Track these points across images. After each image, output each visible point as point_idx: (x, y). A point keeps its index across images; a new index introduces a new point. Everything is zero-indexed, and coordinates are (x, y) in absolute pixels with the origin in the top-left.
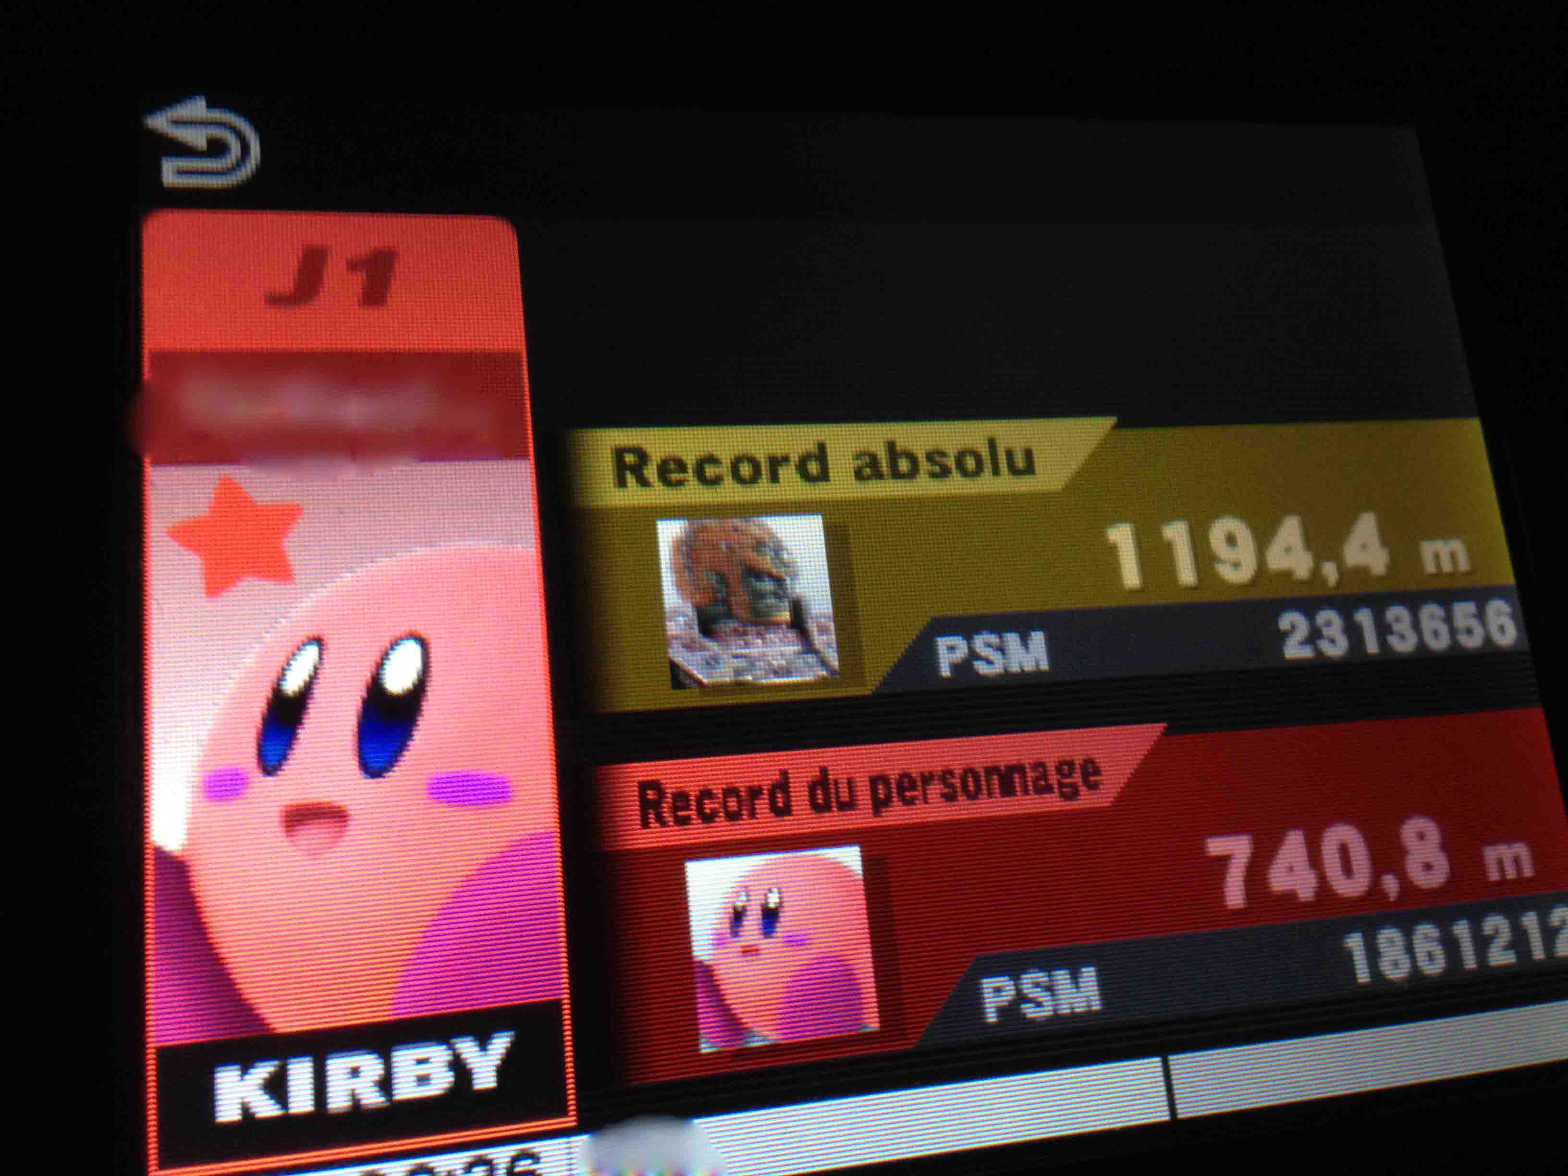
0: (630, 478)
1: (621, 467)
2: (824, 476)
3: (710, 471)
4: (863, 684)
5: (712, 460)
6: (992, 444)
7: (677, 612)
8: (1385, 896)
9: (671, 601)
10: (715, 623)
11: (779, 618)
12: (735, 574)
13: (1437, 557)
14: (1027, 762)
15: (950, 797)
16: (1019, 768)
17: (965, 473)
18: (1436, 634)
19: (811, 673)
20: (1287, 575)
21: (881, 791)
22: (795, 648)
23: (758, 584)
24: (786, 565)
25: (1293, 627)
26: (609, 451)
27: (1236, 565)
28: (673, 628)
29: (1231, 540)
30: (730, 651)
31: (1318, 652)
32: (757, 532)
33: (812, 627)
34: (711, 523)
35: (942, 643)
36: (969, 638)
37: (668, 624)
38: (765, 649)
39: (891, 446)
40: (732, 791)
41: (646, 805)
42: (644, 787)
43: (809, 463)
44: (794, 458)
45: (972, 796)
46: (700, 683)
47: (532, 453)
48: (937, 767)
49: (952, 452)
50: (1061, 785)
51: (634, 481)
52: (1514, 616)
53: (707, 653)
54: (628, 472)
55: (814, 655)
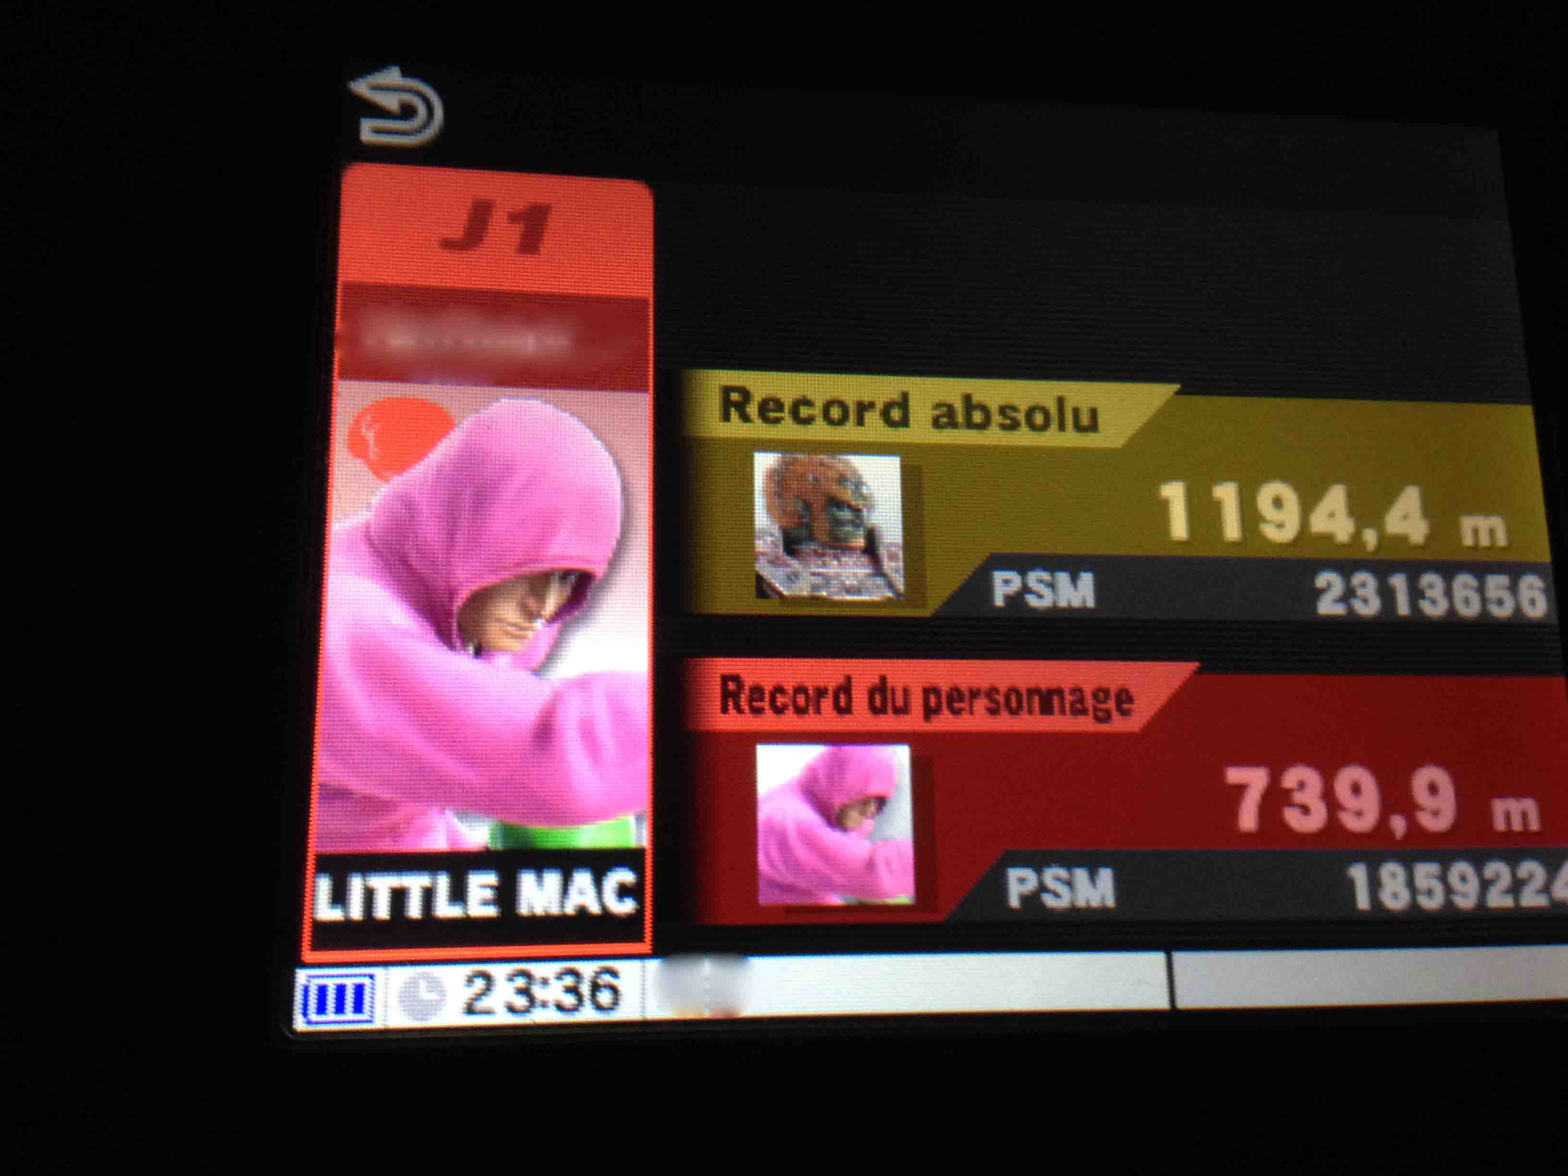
0: (734, 414)
1: (727, 404)
2: (904, 422)
3: (804, 411)
4: (924, 606)
5: (808, 403)
6: (1061, 401)
7: (765, 533)
8: (1390, 834)
9: (761, 523)
10: (798, 544)
11: (854, 544)
12: (818, 502)
13: (1476, 532)
14: (1066, 686)
15: (993, 711)
16: (1060, 692)
17: (1033, 426)
18: (1467, 601)
19: (879, 594)
20: (1328, 538)
21: (933, 699)
22: (867, 571)
23: (838, 513)
24: (865, 498)
25: (1329, 586)
26: (717, 390)
27: (1280, 526)
28: (761, 545)
29: (1278, 503)
30: (809, 570)
31: (1351, 610)
32: (841, 467)
33: (883, 552)
34: (801, 456)
35: (999, 576)
36: (1023, 573)
37: (757, 542)
38: (840, 570)
39: (967, 398)
40: (800, 689)
41: (726, 695)
42: (725, 679)
43: (892, 410)
44: (879, 406)
45: (1014, 712)
46: (780, 594)
47: (651, 388)
48: (985, 685)
49: (1023, 407)
50: (1095, 709)
51: (737, 417)
52: (1546, 591)
53: (789, 569)
54: (733, 409)
55: (882, 579)
